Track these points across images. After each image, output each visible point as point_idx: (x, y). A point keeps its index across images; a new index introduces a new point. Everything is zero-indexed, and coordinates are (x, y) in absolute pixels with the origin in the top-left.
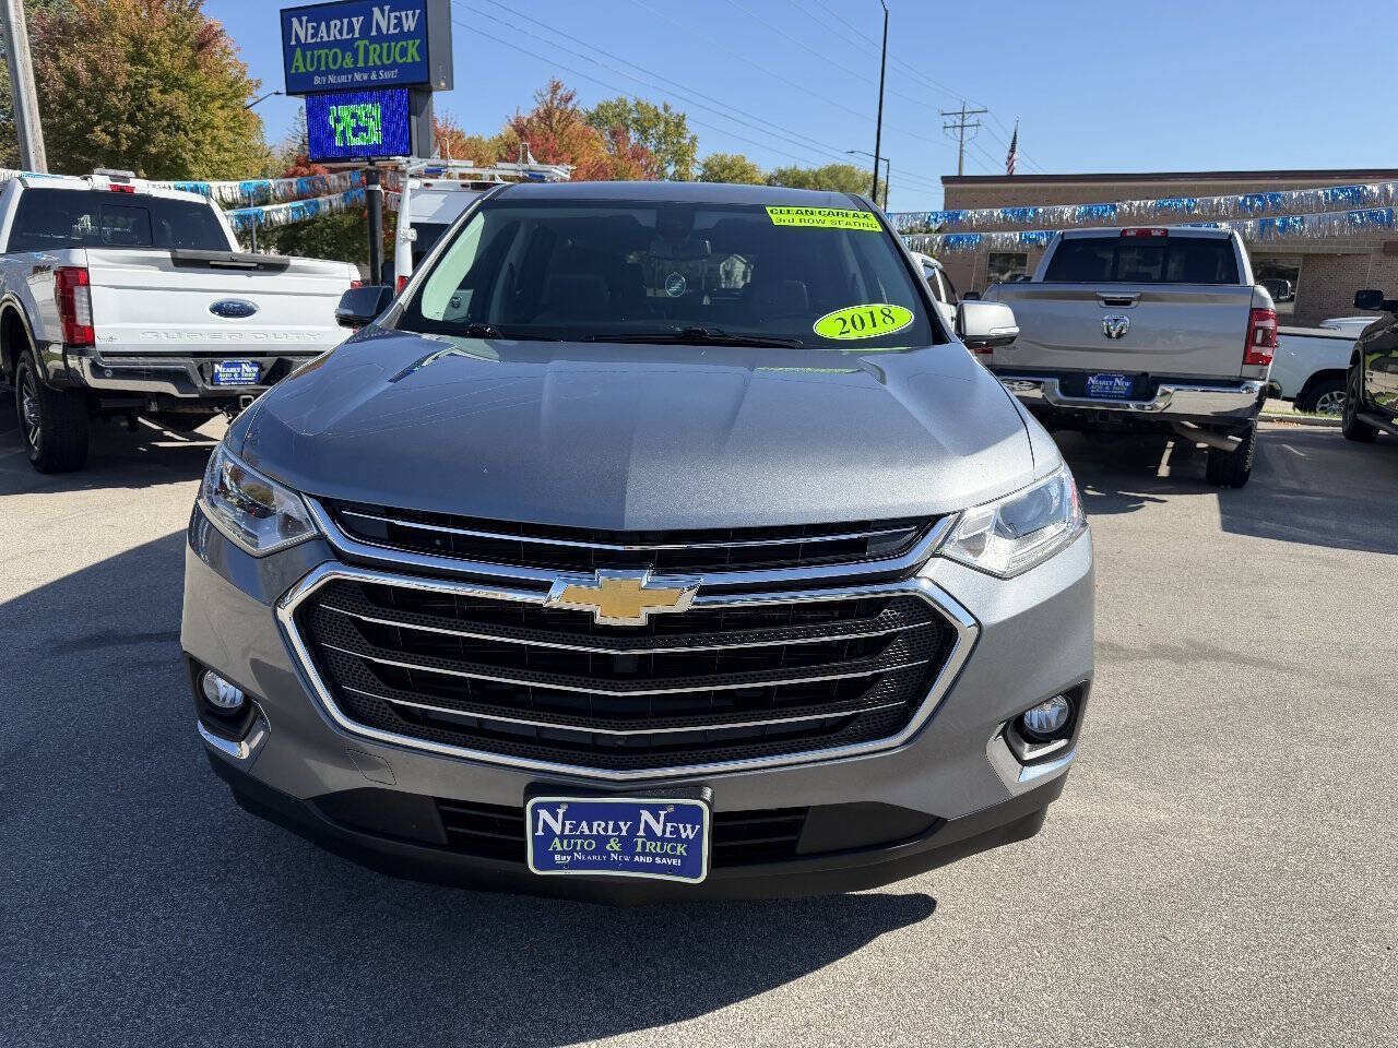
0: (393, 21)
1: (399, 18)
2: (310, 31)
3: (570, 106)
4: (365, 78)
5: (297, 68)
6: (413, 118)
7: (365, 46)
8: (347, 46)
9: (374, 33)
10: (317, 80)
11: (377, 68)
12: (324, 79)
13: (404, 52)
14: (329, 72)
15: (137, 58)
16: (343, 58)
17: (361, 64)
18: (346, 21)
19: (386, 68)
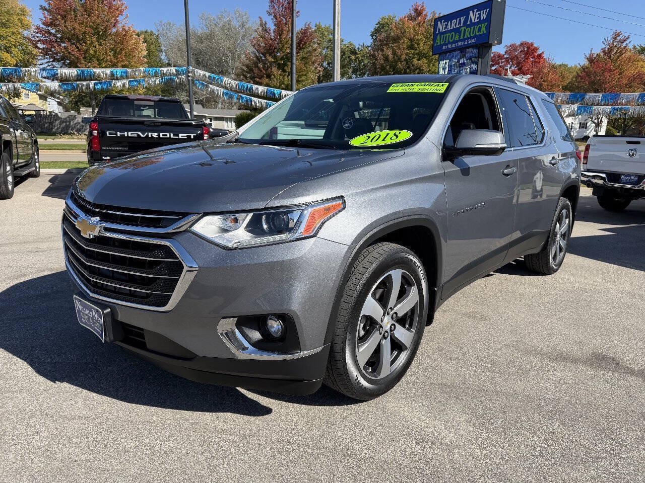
0: (477, 16)
1: (480, 14)
2: (444, 26)
3: (624, 44)
4: (462, 44)
5: (437, 43)
6: (480, 60)
7: (465, 29)
8: (457, 30)
9: (469, 23)
10: (444, 47)
11: (468, 39)
12: (447, 46)
13: (480, 29)
14: (449, 43)
15: (411, 47)
16: (455, 37)
17: (462, 38)
18: (458, 19)
19: (471, 38)
